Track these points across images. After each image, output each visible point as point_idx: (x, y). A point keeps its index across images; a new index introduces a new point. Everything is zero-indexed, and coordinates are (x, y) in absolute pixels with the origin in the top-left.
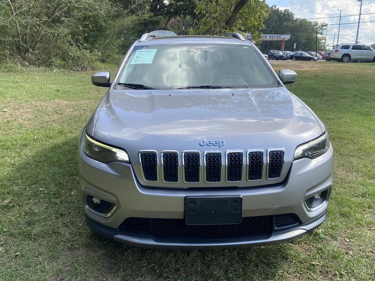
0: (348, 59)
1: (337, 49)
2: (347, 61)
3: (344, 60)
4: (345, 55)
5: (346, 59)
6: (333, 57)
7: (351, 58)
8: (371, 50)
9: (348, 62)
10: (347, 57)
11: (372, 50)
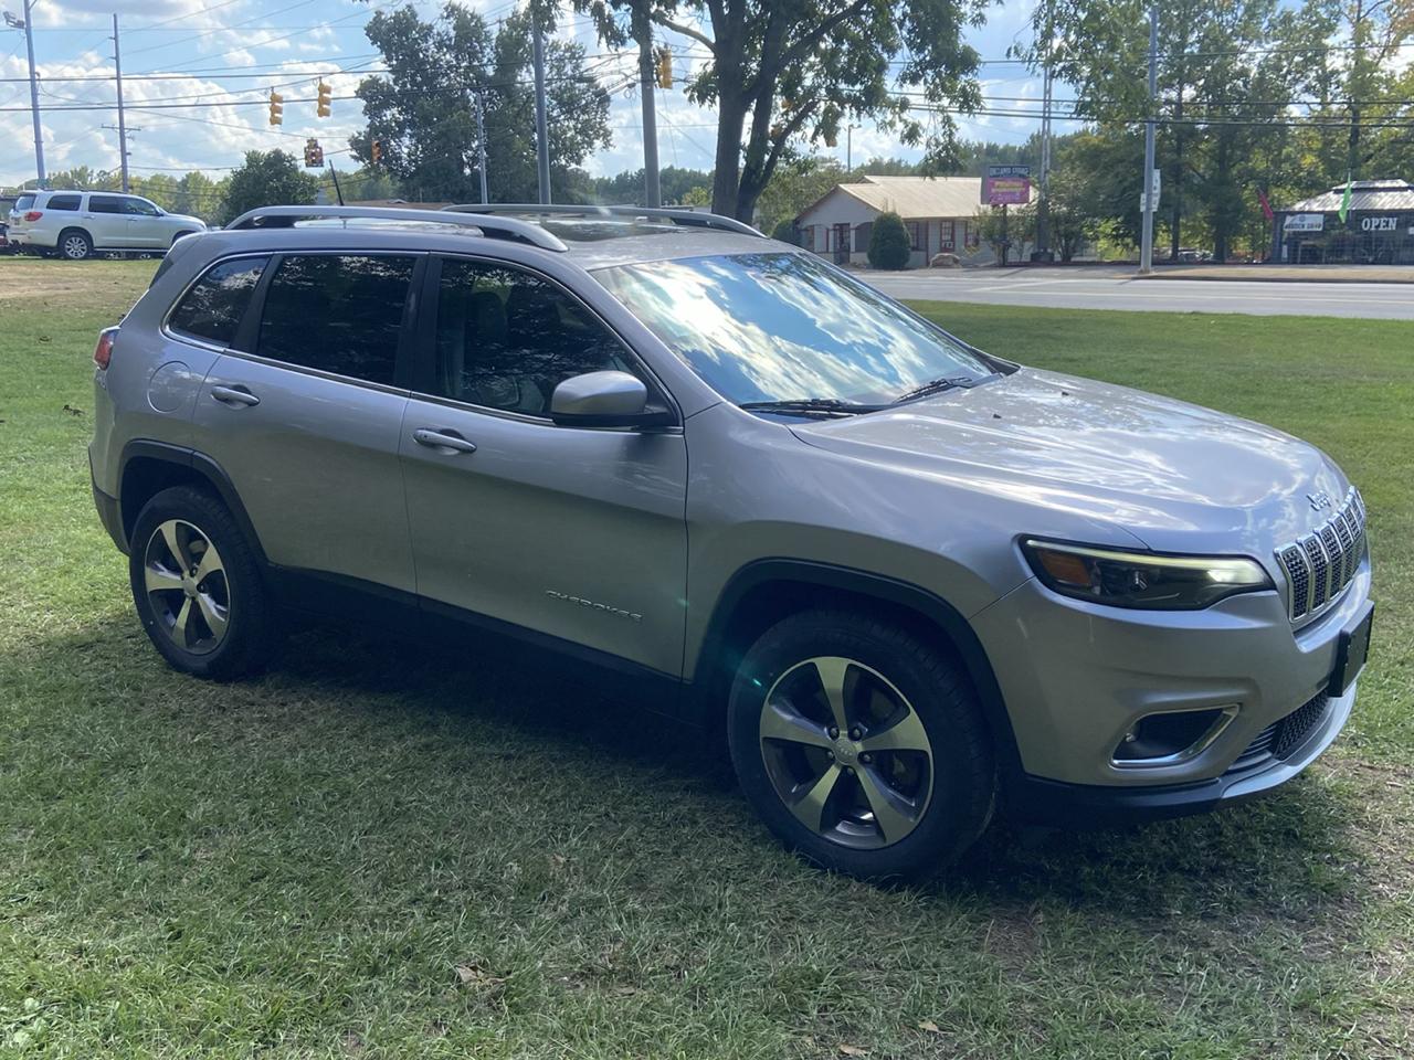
0: (85, 248)
1: (32, 210)
2: (80, 256)
3: (69, 253)
4: (69, 233)
5: (75, 247)
6: (21, 239)
7: (95, 245)
8: (158, 215)
9: (85, 258)
10: (78, 239)
11: (162, 215)
